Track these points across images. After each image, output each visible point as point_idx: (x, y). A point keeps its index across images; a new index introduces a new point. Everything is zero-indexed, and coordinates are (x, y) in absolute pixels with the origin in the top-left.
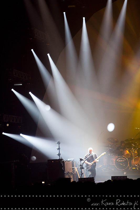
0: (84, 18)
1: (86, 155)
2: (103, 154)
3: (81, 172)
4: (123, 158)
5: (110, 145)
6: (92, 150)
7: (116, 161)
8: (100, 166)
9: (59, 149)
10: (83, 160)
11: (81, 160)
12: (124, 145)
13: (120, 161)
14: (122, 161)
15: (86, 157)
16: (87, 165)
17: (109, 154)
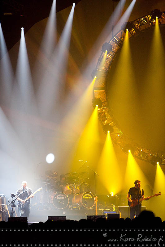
0: (22, 29)
1: (19, 189)
2: (39, 190)
3: (12, 210)
4: (62, 195)
5: (48, 179)
6: (27, 184)
7: (54, 198)
8: (35, 204)
11: (13, 196)
12: (64, 179)
13: (59, 198)
14: (61, 198)
15: (19, 193)
16: (20, 202)
17: (47, 190)
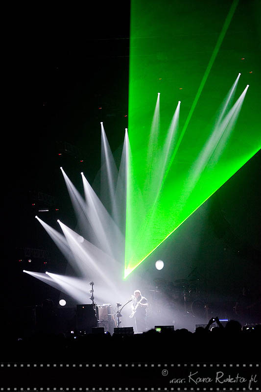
0: (126, 130)
3: (118, 320)
9: (92, 291)
10: (121, 305)
11: (119, 305)
